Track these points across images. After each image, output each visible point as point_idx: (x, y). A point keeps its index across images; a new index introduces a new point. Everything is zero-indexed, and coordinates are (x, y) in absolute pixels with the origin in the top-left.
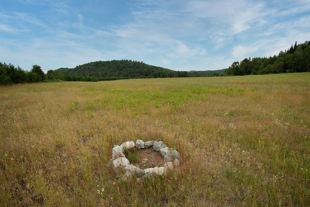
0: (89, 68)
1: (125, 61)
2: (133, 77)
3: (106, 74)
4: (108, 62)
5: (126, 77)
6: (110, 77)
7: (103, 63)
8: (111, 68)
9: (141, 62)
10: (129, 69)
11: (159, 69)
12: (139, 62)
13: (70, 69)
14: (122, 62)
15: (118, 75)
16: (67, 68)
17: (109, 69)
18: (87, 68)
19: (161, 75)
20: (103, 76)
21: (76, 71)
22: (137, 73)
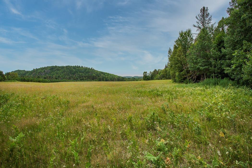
0: (45, 71)
1: (77, 67)
2: (82, 80)
3: (59, 77)
4: (63, 67)
5: (76, 80)
6: (62, 79)
7: (58, 68)
8: (64, 72)
9: (91, 68)
10: (81, 74)
11: (106, 75)
12: (89, 68)
13: (27, 71)
14: (75, 67)
15: (69, 78)
16: (24, 70)
17: (63, 73)
18: (43, 71)
19: (104, 79)
20: (56, 79)
21: (32, 73)
22: (85, 77)
